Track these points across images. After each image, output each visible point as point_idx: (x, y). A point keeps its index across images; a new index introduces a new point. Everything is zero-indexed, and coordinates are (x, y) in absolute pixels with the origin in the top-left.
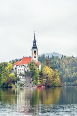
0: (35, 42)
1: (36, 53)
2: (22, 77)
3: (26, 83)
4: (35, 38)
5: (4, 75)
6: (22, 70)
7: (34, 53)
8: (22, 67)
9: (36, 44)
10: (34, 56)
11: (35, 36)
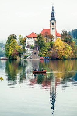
0: (53, 13)
1: (53, 25)
2: (29, 49)
3: (31, 56)
4: (53, 9)
5: (12, 47)
6: (31, 42)
7: (52, 25)
8: (31, 39)
9: (54, 15)
10: (51, 28)
11: (53, 7)
